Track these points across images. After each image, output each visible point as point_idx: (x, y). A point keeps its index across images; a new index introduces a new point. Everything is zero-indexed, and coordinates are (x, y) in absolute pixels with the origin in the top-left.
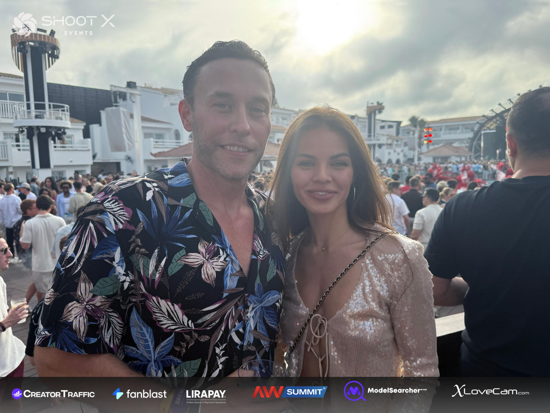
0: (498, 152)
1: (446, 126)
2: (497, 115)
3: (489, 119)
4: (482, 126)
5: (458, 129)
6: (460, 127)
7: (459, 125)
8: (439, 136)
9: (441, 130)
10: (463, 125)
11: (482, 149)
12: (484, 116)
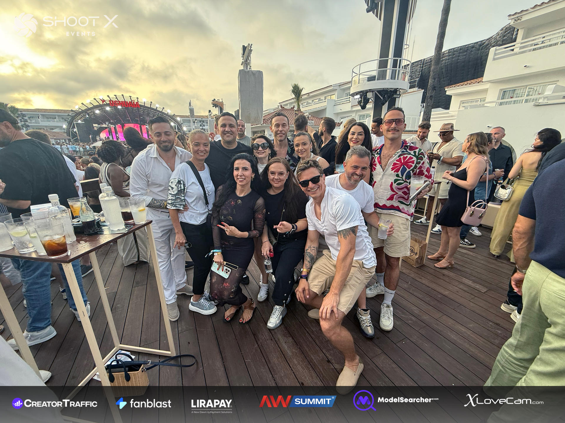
0: (90, 137)
1: (43, 115)
2: (83, 112)
3: (77, 114)
4: (73, 118)
5: (55, 118)
6: (57, 118)
7: (56, 115)
8: (39, 123)
9: (39, 118)
10: (58, 115)
11: (78, 135)
12: (72, 111)
